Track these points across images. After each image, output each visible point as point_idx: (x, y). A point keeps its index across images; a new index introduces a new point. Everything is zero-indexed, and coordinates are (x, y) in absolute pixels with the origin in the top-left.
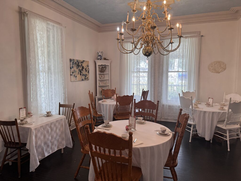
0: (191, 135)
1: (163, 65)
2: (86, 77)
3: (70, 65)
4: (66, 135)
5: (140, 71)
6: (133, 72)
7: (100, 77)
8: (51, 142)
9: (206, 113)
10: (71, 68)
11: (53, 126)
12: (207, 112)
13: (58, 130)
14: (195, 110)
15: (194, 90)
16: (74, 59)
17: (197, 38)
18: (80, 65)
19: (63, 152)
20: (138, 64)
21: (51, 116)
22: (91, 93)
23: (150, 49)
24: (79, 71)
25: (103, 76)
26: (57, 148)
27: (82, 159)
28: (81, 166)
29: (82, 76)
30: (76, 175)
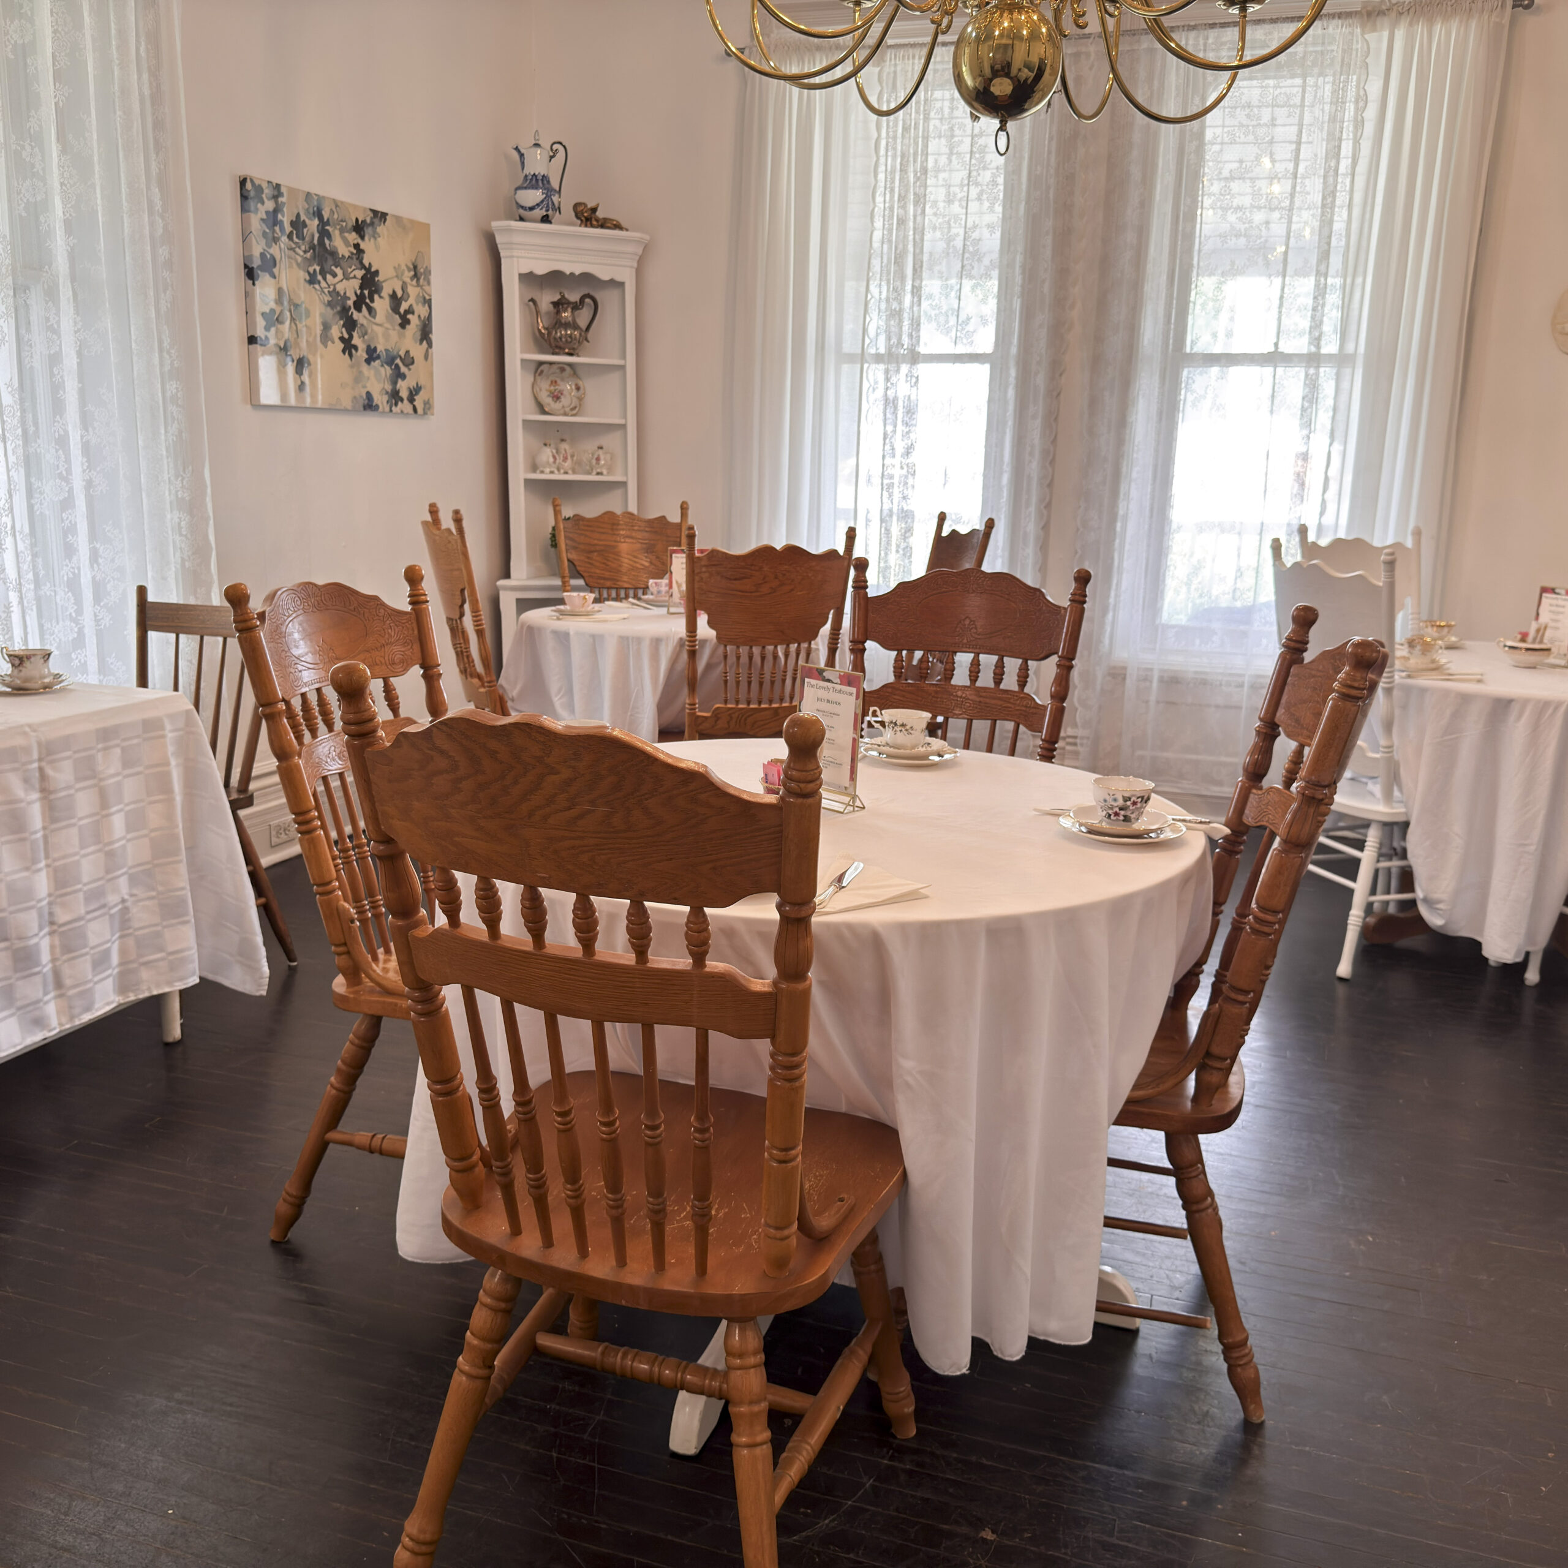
0: (1355, 918)
1: (1137, 285)
2: (403, 377)
3: (245, 236)
4: (199, 873)
5: (923, 349)
6: (850, 358)
7: (536, 398)
8: (52, 923)
9: (1512, 718)
10: (250, 274)
11: (63, 775)
12: (1526, 701)
13: (118, 823)
14: (1407, 690)
15: (1411, 525)
16: (278, 186)
17: (1473, 24)
18: (344, 250)
19: (175, 1031)
20: (903, 279)
21: (47, 689)
22: (447, 522)
23: (1034, 35)
24: (330, 312)
25: (568, 387)
26: (122, 987)
27: (339, 1071)
28: (331, 1135)
29: (365, 367)
30: (283, 1208)
